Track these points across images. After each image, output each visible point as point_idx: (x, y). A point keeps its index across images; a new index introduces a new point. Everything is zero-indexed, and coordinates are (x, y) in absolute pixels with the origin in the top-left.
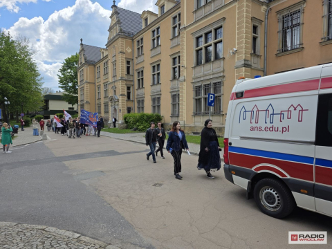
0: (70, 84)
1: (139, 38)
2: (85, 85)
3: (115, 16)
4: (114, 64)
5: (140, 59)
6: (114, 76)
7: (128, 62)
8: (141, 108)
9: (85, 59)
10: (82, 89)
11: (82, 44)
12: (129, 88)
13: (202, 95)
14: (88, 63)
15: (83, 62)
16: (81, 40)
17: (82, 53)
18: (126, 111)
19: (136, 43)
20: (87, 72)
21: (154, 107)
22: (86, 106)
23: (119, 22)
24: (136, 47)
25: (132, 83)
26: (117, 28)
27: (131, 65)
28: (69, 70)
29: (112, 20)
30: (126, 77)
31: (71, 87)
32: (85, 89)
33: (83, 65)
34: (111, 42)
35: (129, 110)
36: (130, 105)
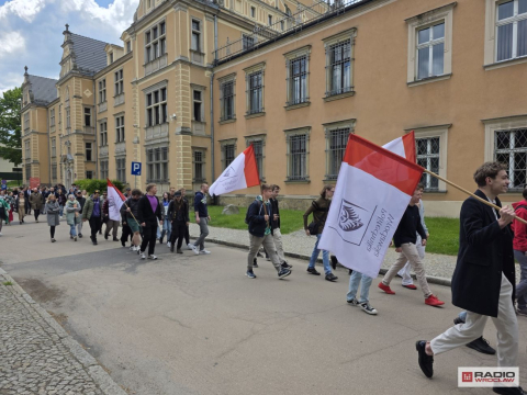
0: (12, 132)
1: (101, 79)
2: (32, 136)
3: (67, 46)
4: (68, 110)
5: (103, 107)
6: (68, 128)
7: (87, 110)
8: (105, 172)
9: (32, 98)
10: (28, 141)
11: (26, 75)
12: (88, 145)
13: (154, 161)
14: (36, 103)
15: (29, 102)
16: (26, 69)
17: (27, 88)
18: (84, 176)
19: (97, 85)
20: (34, 118)
21: (119, 171)
22: (33, 167)
23: (72, 55)
24: (98, 91)
25: (94, 138)
26: (70, 63)
27: (91, 113)
28: (10, 111)
29: (65, 51)
30: (83, 130)
31: (13, 137)
32: (32, 143)
33: (28, 107)
34: (64, 81)
35: (89, 175)
36: (91, 167)
